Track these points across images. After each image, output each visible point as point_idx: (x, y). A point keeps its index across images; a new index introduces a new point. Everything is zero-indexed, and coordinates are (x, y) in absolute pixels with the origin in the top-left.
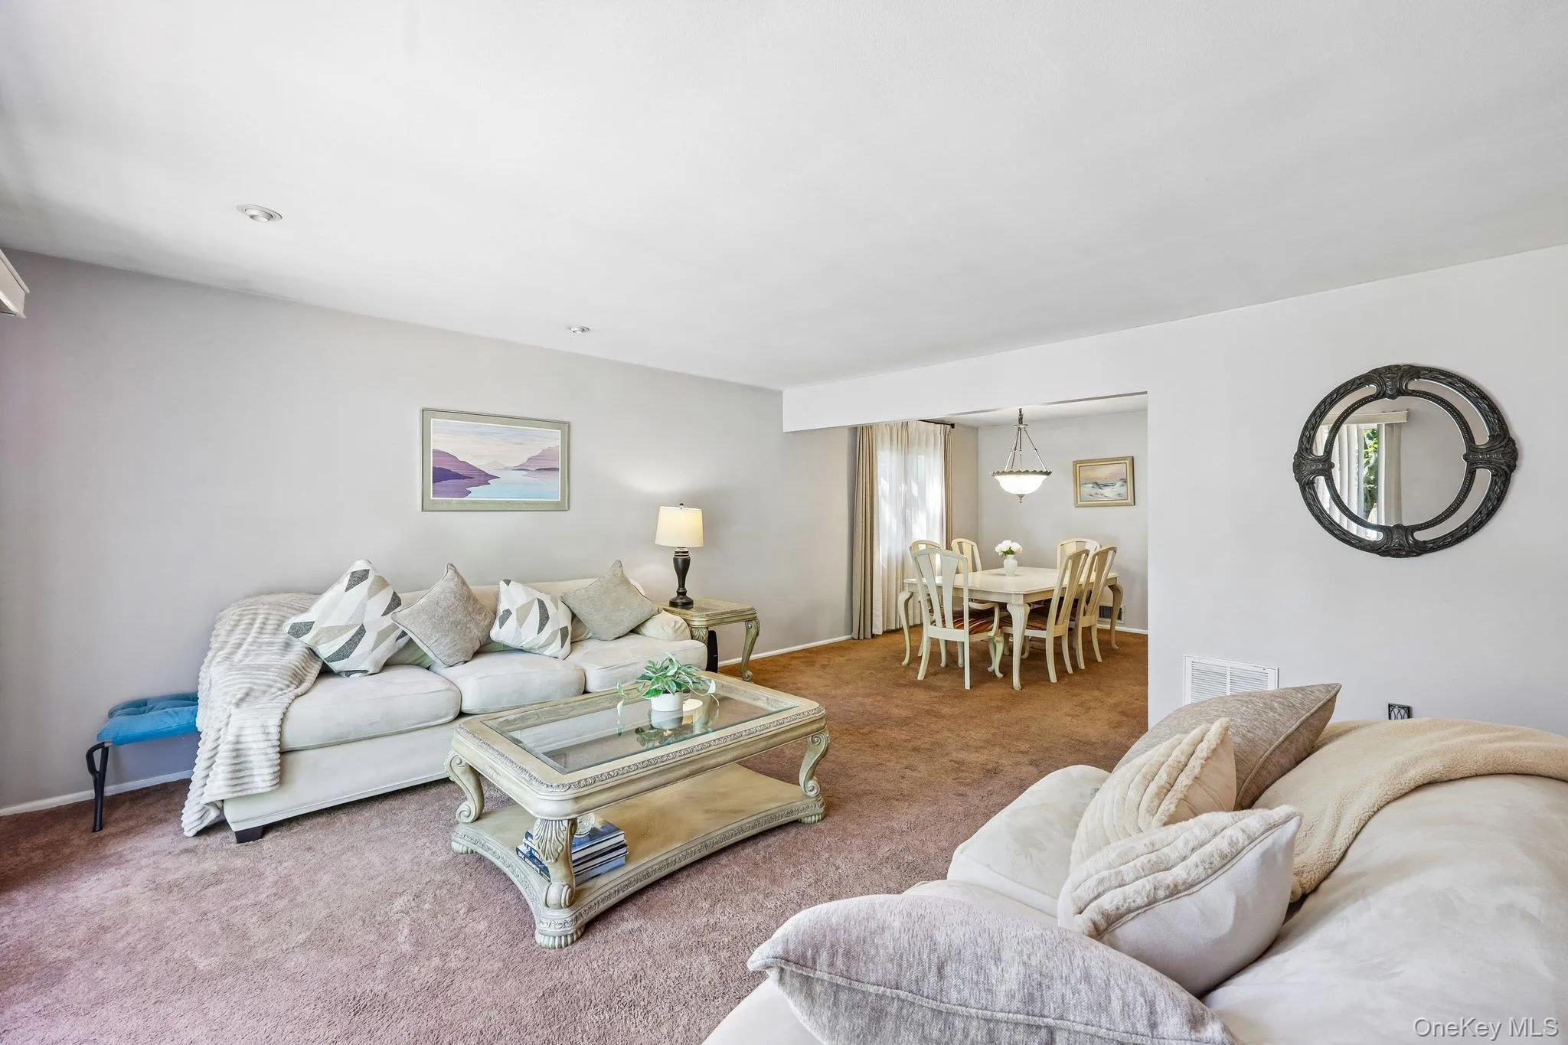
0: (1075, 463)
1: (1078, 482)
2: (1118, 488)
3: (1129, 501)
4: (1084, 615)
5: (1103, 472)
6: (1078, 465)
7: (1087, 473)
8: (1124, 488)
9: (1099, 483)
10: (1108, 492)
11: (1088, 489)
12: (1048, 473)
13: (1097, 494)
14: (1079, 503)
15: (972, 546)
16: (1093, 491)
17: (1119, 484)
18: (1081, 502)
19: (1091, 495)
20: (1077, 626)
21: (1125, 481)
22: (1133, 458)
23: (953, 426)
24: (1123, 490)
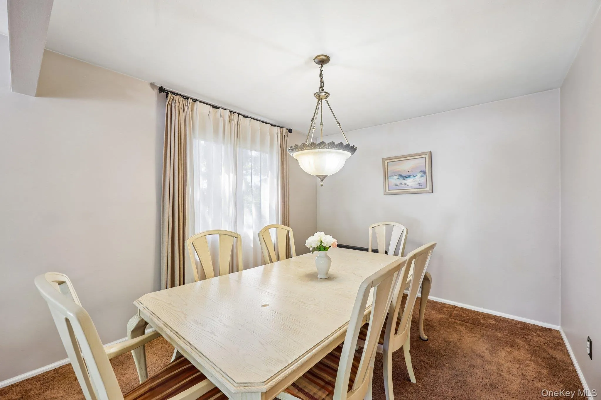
0: (384, 160)
1: (386, 175)
2: (419, 179)
3: (428, 189)
4: (396, 333)
5: (406, 167)
6: (386, 162)
7: (393, 168)
8: (424, 178)
9: (403, 175)
10: (410, 182)
11: (394, 180)
12: (352, 149)
13: (402, 184)
14: (387, 191)
15: (288, 232)
16: (398, 182)
17: (419, 175)
18: (389, 191)
19: (397, 185)
20: (385, 351)
21: (424, 173)
22: (431, 152)
23: (290, 131)
24: (422, 180)
